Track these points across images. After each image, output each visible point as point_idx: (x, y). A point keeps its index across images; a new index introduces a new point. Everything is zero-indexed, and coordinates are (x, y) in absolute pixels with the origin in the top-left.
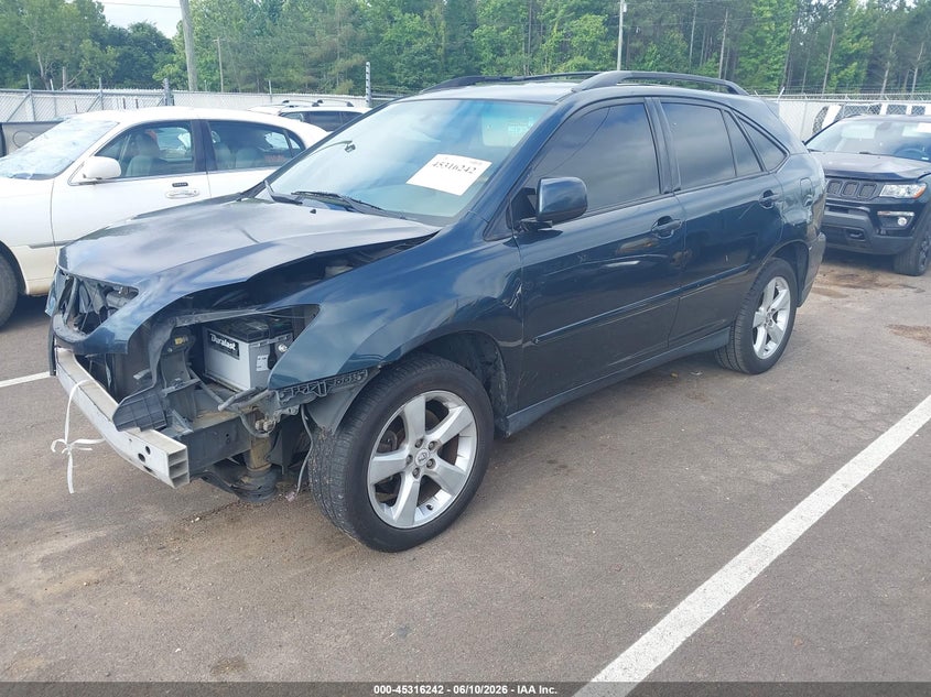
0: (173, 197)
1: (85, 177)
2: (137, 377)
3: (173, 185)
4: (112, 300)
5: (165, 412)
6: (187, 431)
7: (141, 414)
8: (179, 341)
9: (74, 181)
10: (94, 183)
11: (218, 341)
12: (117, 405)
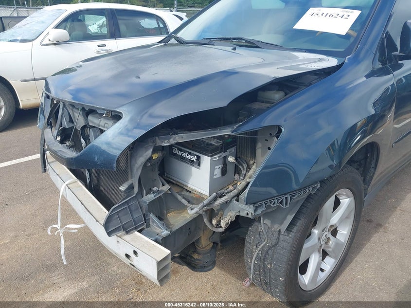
0: (98, 52)
1: (50, 40)
2: (123, 188)
3: (98, 46)
4: (93, 120)
5: (144, 215)
6: (165, 233)
7: (126, 219)
8: (155, 156)
9: (43, 43)
10: (55, 44)
11: (180, 153)
12: (107, 212)
